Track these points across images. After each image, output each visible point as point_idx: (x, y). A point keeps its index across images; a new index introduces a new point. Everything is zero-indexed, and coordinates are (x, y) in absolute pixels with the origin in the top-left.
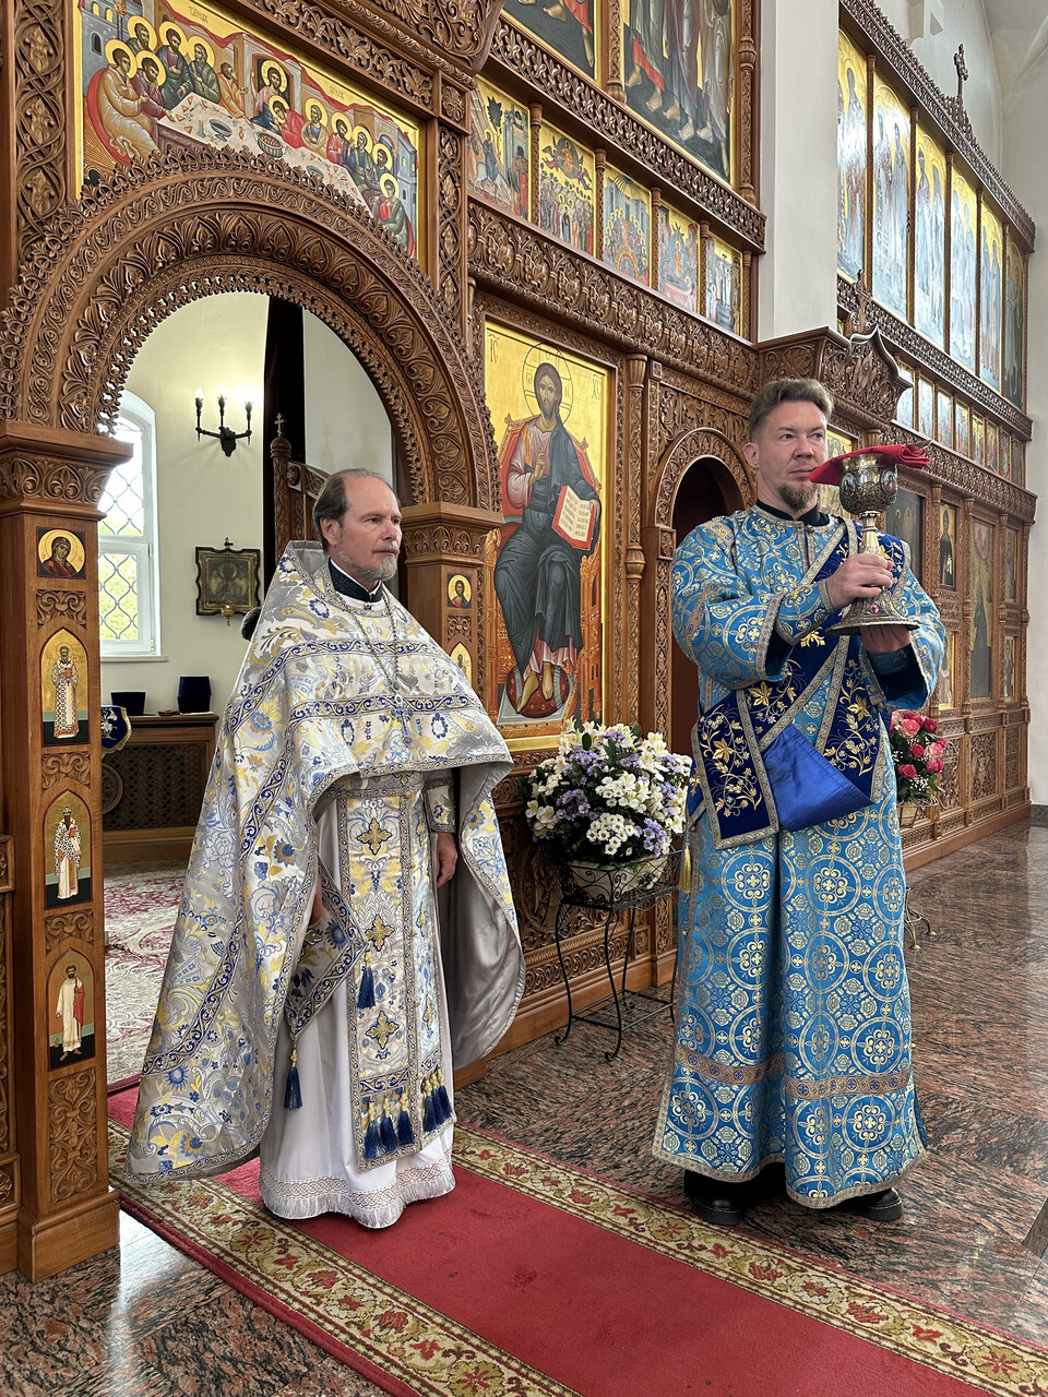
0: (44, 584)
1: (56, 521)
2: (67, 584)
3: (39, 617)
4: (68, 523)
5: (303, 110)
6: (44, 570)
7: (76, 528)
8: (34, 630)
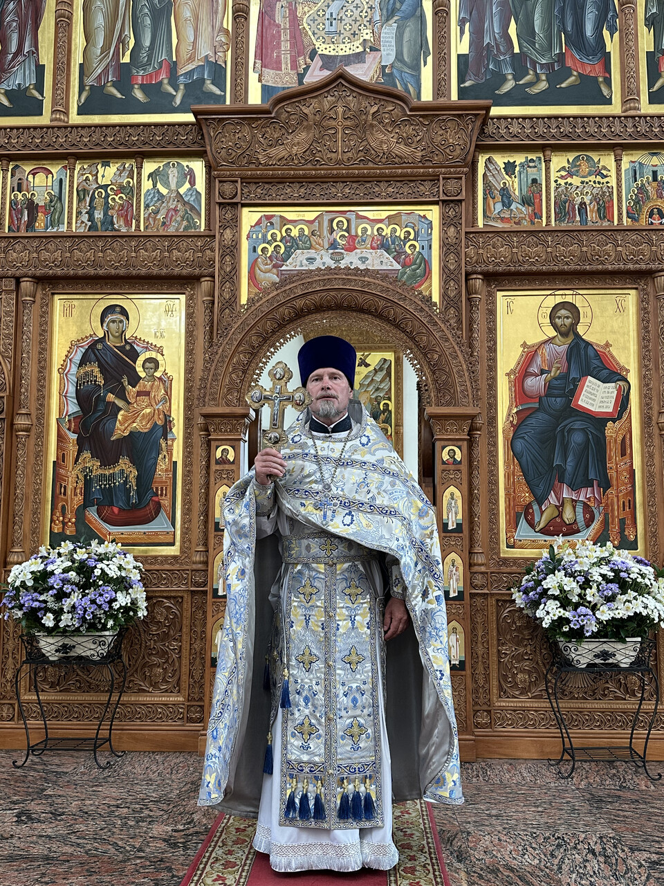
0: (218, 467)
1: (223, 442)
2: (227, 467)
3: (216, 480)
4: (228, 443)
5: (356, 232)
6: (218, 462)
7: (231, 444)
8: (213, 485)
